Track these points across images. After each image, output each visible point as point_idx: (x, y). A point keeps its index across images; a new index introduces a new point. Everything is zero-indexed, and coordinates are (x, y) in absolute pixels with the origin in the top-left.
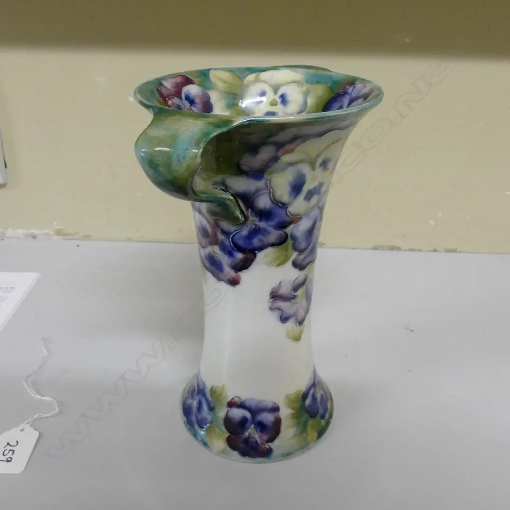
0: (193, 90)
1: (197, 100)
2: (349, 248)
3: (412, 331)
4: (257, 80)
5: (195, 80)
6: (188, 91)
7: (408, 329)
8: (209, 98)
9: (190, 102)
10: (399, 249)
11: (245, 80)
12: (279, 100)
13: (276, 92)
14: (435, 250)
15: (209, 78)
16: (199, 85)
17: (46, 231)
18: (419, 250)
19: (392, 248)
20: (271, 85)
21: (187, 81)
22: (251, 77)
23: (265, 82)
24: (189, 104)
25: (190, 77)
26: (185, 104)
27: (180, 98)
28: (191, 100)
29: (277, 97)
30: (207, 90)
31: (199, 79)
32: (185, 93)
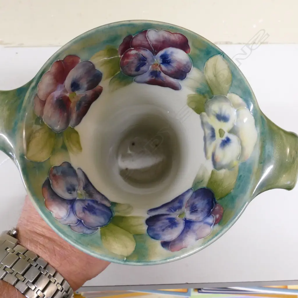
1: (174, 65)
5: (192, 50)
6: (172, 52)
9: (163, 61)
12: (224, 138)
13: (230, 132)
15: (208, 59)
16: (189, 56)
21: (183, 45)
24: (161, 62)
25: (190, 44)
26: (155, 60)
27: (155, 53)
28: (166, 60)
29: (226, 135)
30: (194, 66)
31: (197, 52)
32: (166, 52)
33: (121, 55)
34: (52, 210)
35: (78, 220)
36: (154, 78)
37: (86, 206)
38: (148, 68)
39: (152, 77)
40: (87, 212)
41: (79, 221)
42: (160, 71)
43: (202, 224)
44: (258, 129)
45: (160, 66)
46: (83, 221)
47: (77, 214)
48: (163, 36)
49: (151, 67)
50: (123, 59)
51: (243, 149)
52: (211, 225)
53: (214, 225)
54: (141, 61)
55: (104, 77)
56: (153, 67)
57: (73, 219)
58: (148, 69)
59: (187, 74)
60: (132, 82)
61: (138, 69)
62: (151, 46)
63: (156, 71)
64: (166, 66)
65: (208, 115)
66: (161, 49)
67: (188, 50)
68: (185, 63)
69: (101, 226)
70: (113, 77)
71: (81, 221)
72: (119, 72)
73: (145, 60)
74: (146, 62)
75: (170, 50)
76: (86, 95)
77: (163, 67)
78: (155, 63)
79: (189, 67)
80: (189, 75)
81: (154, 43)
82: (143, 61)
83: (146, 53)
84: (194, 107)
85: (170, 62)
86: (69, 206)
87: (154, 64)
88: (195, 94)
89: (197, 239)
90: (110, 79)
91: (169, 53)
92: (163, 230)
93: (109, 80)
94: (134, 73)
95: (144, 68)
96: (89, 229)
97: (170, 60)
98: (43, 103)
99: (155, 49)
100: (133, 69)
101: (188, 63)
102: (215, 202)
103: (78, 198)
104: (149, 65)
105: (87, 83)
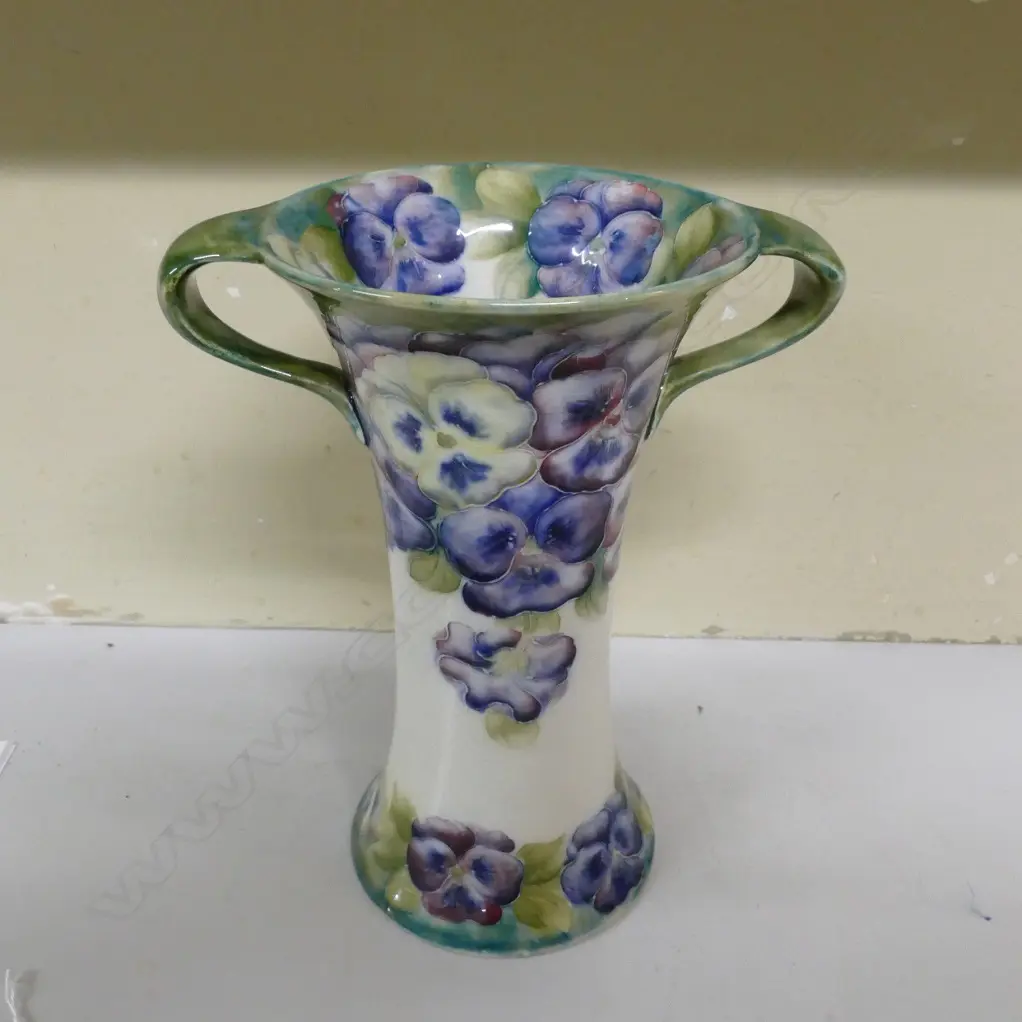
2: (780, 638)
3: (988, 919)
7: (975, 911)
10: (906, 639)
14: (995, 641)
17: (30, 605)
18: (954, 642)
19: (889, 638)
34: (629, 187)
35: (583, 198)
37: (580, 234)
40: (574, 222)
41: (579, 197)
43: (365, 206)
46: (576, 201)
47: (588, 207)
52: (348, 197)
53: (342, 195)
57: (592, 195)
69: (541, 207)
71: (578, 198)
86: (607, 210)
89: (372, 185)
92: (431, 216)
96: (561, 194)
102: (340, 228)
103: (599, 236)
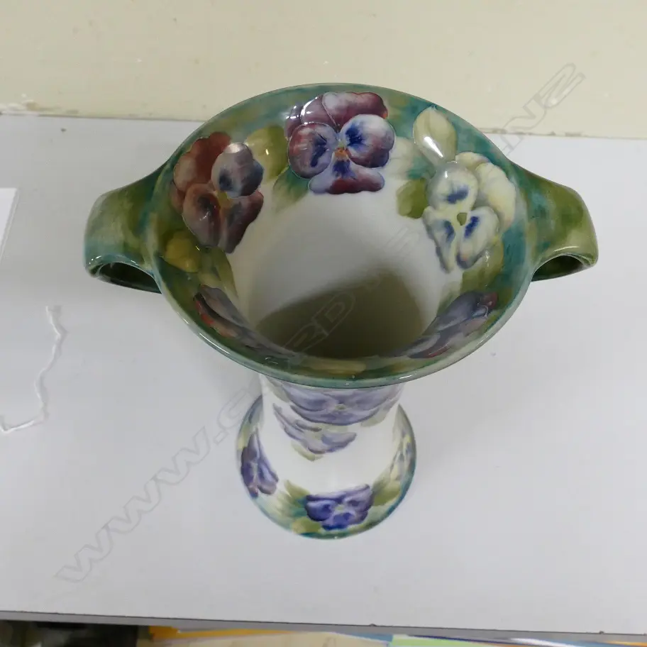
0: (373, 125)
1: (368, 142)
4: (472, 169)
5: (391, 112)
6: (362, 123)
8: (391, 146)
9: (351, 140)
11: (462, 154)
12: (468, 222)
13: (474, 208)
15: (415, 119)
16: (389, 122)
20: (479, 191)
21: (377, 107)
22: (471, 157)
23: (479, 180)
24: (348, 142)
25: (386, 103)
26: (340, 140)
27: (338, 129)
28: (355, 138)
29: (470, 215)
30: (397, 135)
31: (398, 112)
32: (353, 125)
33: (289, 136)
36: (339, 178)
38: (329, 158)
39: (337, 176)
42: (348, 161)
44: (513, 179)
45: (347, 150)
48: (347, 101)
49: (333, 155)
50: (293, 143)
51: (499, 216)
52: (484, 315)
53: (488, 313)
54: (319, 146)
55: (265, 175)
56: (337, 155)
58: (330, 161)
59: (390, 152)
60: (306, 190)
61: (314, 163)
62: (331, 117)
63: (343, 161)
64: (356, 148)
65: (435, 207)
66: (346, 120)
67: (386, 113)
68: (383, 134)
70: (277, 177)
72: (286, 169)
73: (325, 144)
74: (326, 146)
75: (358, 120)
76: (240, 203)
77: (353, 151)
78: (339, 146)
79: (390, 139)
80: (393, 154)
81: (335, 113)
82: (320, 146)
83: (325, 131)
84: (408, 210)
85: (361, 140)
87: (338, 149)
88: (407, 184)
90: (275, 181)
91: (358, 124)
93: (273, 182)
94: (308, 169)
95: (323, 160)
97: (360, 136)
98: (182, 195)
99: (337, 121)
100: (308, 163)
101: (387, 133)
104: (332, 151)
105: (242, 181)
